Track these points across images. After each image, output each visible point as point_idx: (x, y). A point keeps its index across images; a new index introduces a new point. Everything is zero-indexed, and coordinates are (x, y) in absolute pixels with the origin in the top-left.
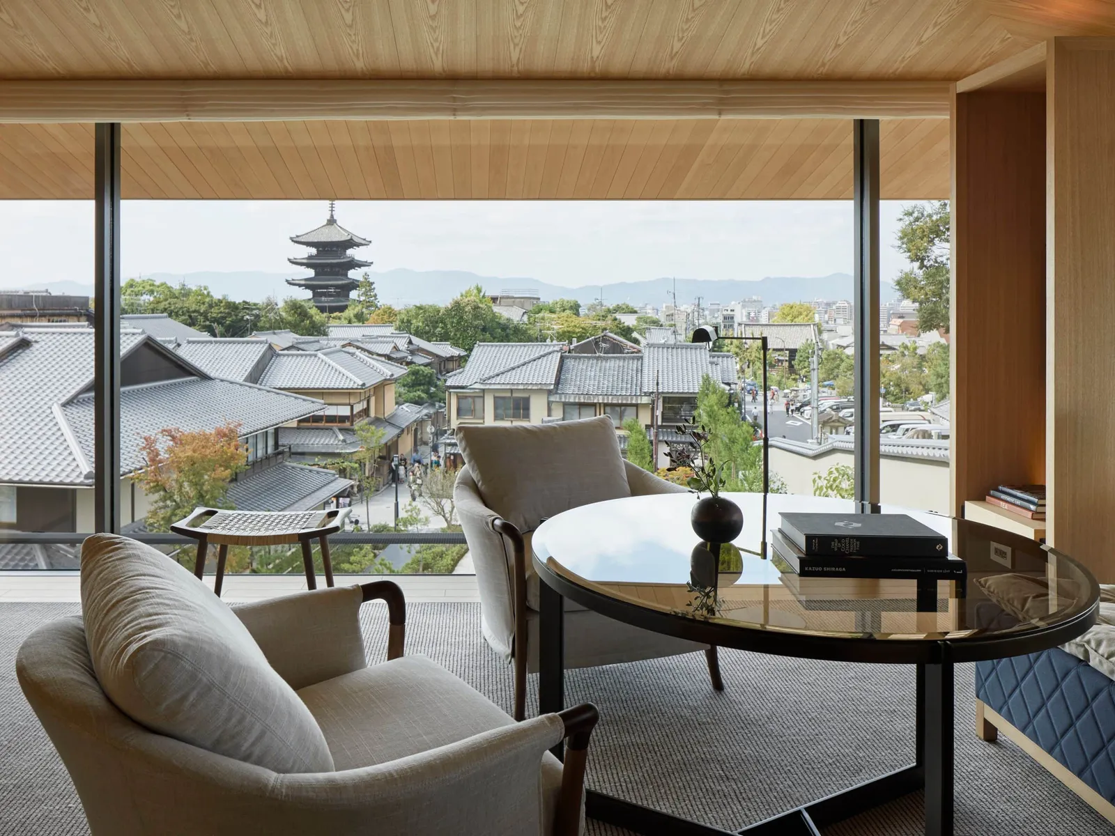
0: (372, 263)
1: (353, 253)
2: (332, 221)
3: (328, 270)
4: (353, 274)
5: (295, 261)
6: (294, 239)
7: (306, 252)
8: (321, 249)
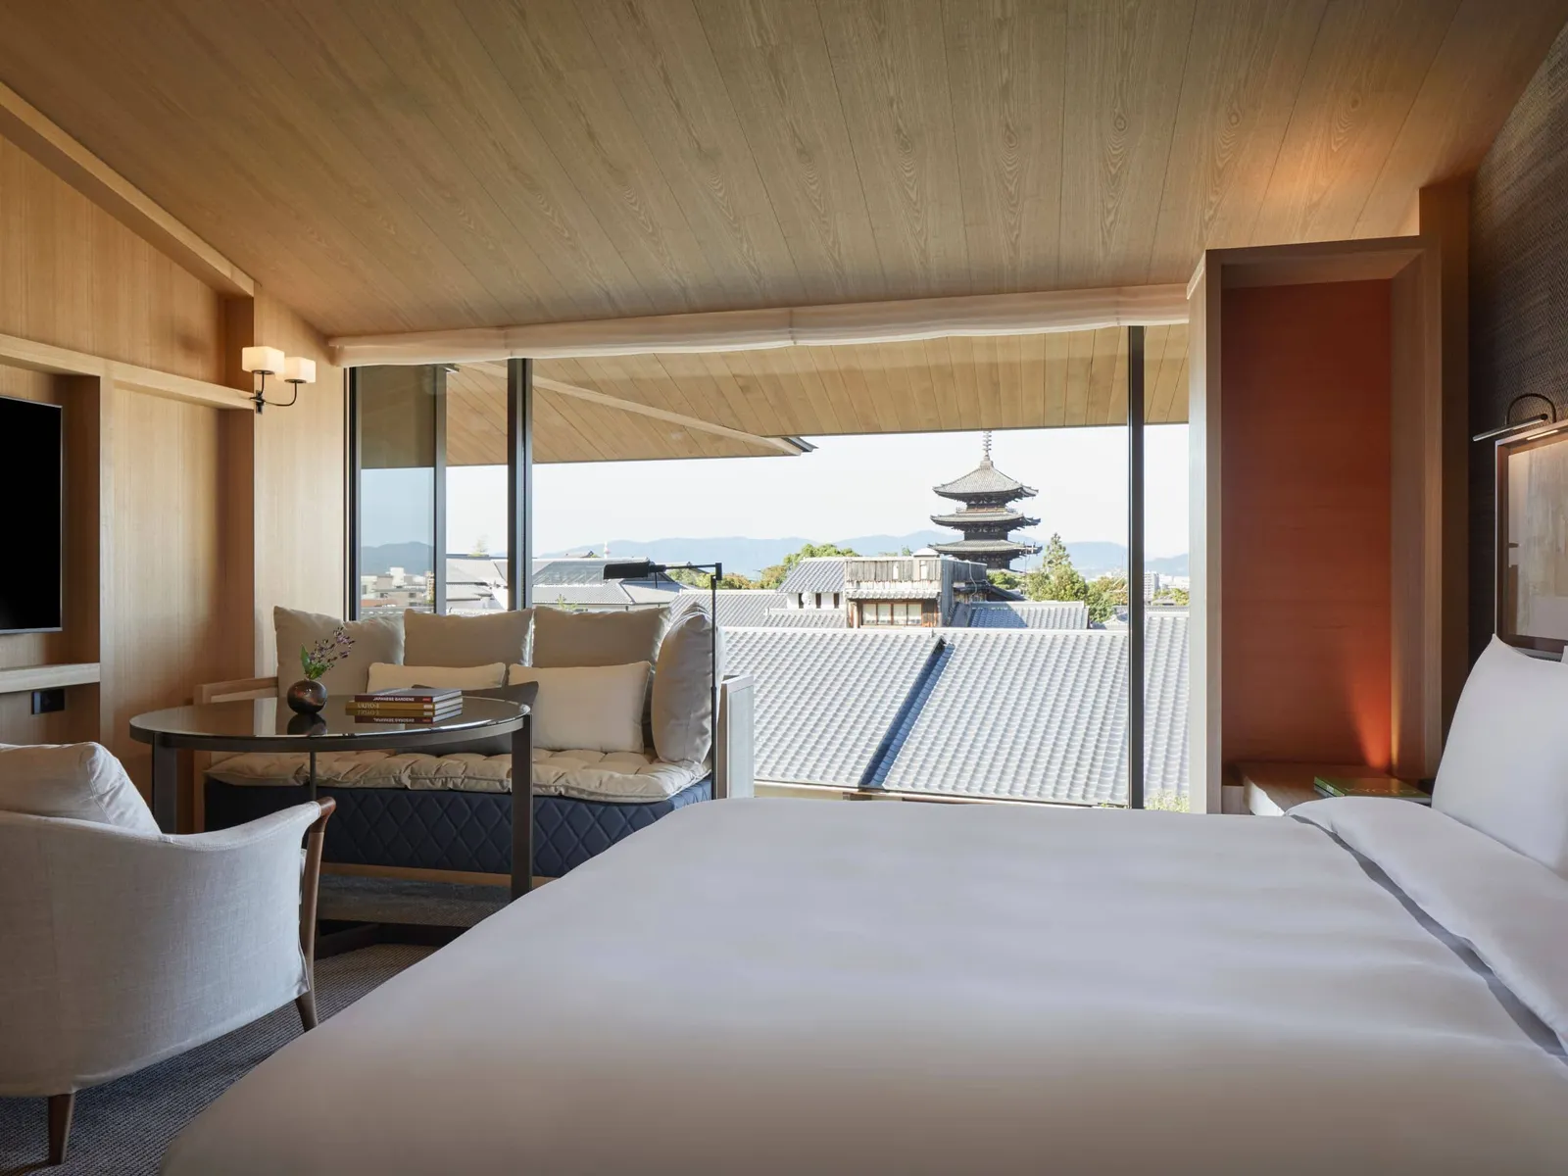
0: (1039, 521)
1: (1018, 508)
2: (987, 467)
3: (985, 531)
4: (1016, 538)
5: (940, 519)
6: (942, 490)
7: (952, 508)
8: (973, 502)
